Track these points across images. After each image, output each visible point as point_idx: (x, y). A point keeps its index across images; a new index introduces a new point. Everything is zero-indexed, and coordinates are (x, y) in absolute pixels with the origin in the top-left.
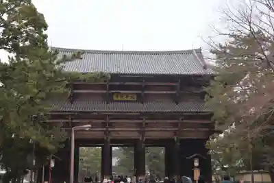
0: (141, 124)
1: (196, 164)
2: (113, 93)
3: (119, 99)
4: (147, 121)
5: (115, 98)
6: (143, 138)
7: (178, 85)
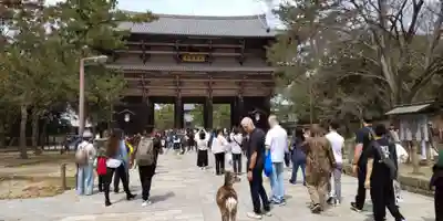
0: (208, 82)
2: (183, 55)
3: (189, 60)
5: (185, 59)
6: (210, 96)
7: (243, 46)
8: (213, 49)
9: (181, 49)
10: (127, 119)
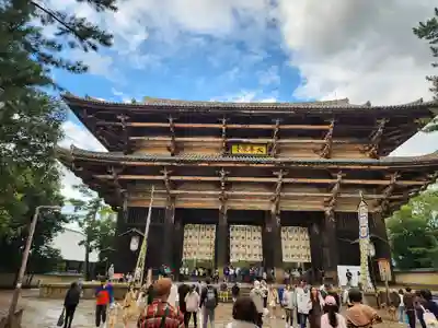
3: (241, 152)
4: (285, 180)
5: (234, 152)
6: (277, 208)
7: (330, 128)
9: (230, 133)
10: (134, 246)
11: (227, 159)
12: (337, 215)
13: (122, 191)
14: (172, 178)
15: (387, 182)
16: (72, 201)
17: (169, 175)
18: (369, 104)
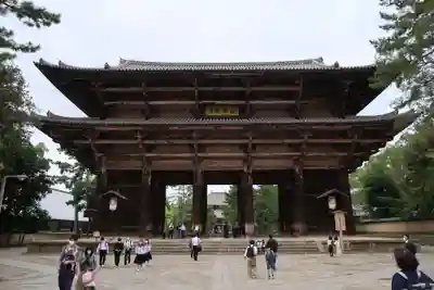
0: (246, 145)
1: (332, 205)
2: (205, 105)
3: (214, 114)
4: (255, 141)
5: (208, 113)
6: (248, 168)
7: (299, 89)
8: (254, 96)
9: (202, 95)
10: (113, 206)
11: (200, 121)
12: (305, 172)
13: (100, 155)
14: (147, 142)
15: (349, 141)
16: (59, 163)
17: (143, 139)
18: (337, 65)
